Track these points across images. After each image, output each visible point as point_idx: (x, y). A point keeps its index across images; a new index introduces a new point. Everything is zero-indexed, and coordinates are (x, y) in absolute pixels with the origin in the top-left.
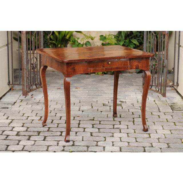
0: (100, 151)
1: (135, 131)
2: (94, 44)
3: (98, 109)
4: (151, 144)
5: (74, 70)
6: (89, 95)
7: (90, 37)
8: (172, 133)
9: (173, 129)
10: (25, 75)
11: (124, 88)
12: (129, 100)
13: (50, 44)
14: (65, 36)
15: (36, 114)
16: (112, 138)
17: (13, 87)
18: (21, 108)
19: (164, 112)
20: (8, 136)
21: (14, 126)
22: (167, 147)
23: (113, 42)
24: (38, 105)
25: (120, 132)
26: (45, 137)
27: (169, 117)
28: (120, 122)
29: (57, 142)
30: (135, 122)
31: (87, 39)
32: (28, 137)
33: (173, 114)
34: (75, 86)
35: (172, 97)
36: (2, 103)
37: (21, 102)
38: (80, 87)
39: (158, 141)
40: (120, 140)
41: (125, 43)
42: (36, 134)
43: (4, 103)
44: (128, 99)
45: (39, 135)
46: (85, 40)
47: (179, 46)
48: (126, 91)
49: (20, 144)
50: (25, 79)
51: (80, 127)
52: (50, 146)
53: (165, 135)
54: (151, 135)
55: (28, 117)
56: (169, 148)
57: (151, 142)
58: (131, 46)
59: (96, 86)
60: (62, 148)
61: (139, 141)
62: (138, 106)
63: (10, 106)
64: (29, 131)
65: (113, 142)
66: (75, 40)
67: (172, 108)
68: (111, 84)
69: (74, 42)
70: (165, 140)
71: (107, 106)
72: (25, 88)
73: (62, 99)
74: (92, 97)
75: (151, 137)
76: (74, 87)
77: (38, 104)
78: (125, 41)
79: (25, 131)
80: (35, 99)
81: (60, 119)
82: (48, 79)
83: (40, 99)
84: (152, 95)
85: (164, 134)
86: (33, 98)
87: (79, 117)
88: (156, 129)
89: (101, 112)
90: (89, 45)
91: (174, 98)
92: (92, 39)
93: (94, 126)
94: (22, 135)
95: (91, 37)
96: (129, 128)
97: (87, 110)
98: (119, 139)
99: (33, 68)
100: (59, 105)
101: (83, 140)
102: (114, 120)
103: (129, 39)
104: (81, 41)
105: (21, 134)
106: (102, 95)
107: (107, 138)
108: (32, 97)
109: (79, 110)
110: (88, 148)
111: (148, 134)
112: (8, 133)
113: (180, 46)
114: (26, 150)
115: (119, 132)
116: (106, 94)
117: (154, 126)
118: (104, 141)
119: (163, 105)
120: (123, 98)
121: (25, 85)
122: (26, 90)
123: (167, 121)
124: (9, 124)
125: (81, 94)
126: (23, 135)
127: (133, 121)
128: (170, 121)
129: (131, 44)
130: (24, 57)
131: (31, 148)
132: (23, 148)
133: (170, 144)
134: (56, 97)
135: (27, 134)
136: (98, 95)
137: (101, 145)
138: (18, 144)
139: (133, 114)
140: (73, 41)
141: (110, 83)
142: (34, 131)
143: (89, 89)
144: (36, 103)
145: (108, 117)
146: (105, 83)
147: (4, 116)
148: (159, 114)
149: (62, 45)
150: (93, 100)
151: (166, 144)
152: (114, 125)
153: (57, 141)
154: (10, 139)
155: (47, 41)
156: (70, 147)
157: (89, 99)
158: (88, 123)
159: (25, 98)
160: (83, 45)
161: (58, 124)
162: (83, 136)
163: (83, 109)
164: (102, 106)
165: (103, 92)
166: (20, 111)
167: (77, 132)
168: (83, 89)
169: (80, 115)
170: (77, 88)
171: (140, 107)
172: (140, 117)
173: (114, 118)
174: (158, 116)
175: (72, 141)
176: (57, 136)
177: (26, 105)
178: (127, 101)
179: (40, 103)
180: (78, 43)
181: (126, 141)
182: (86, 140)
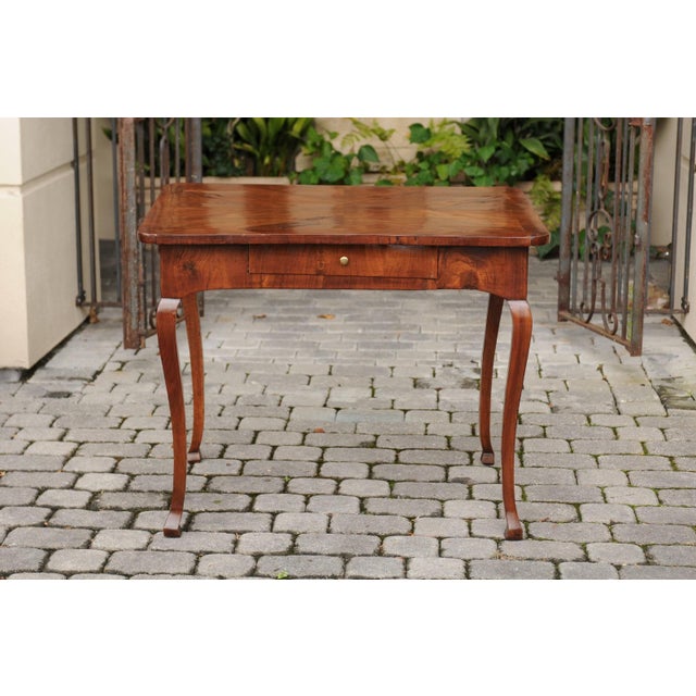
0: (390, 575)
1: (523, 492)
2: (390, 154)
3: (393, 401)
4: (584, 547)
6: (365, 345)
7: (374, 131)
8: (660, 502)
9: (667, 486)
10: (132, 275)
13: (235, 153)
14: (287, 126)
15: (166, 420)
16: (438, 520)
17: (97, 314)
18: (117, 396)
19: (635, 413)
20: (55, 509)
21: (84, 470)
22: (642, 559)
23: (456, 149)
25: (470, 497)
26: (191, 516)
27: (652, 435)
28: (470, 454)
29: (232, 536)
30: (525, 456)
31: (364, 137)
32: (129, 513)
33: (668, 422)
34: (318, 306)
35: (664, 355)
36: (50, 375)
37: (120, 370)
38: (336, 311)
39: (608, 536)
40: (466, 530)
41: (500, 152)
42: (159, 501)
43: (57, 375)
45: (168, 508)
46: (358, 140)
47: (693, 169)
49: (94, 544)
50: (134, 289)
51: (322, 473)
52: (207, 556)
53: (637, 510)
54: (583, 509)
55: (138, 431)
56: (648, 563)
57: (584, 541)
58: (519, 161)
59: (392, 309)
60: (251, 563)
61: (540, 536)
62: (541, 388)
63: (76, 387)
64: (135, 491)
65: (440, 539)
66: (322, 142)
67: (665, 396)
68: (445, 301)
69: (319, 147)
70: (637, 533)
71: (425, 390)
72: (134, 322)
73: (267, 360)
74: (377, 351)
75: (585, 518)
76: (315, 311)
78: (498, 144)
79: (120, 491)
81: (253, 442)
84: (592, 346)
85: (633, 507)
87: (321, 431)
88: (602, 484)
89: (405, 411)
90: (373, 161)
91: (670, 357)
92: (383, 137)
93: (375, 469)
94: (108, 505)
95: (380, 129)
96: (501, 479)
97: (354, 406)
98: (465, 524)
100: (253, 383)
101: (328, 532)
102: (449, 446)
103: (515, 135)
104: (343, 144)
105: (105, 501)
106: (412, 344)
107: (419, 522)
109: (325, 406)
110: (346, 563)
111: (574, 504)
112: (59, 497)
114: (117, 568)
115: (466, 496)
116: (428, 339)
117: (595, 471)
118: (406, 535)
119: (630, 385)
121: (134, 309)
122: (137, 329)
123: (646, 453)
124: (67, 459)
125: (338, 339)
126: (112, 509)
127: (519, 449)
128: (655, 452)
129: (521, 154)
130: (127, 209)
131: (136, 560)
132: (106, 562)
133: (654, 547)
134: (246, 352)
135: (127, 501)
136: (398, 346)
137: (395, 553)
138: (88, 545)
139: (520, 423)
141: (444, 297)
142: (154, 488)
143: (368, 320)
145: (429, 432)
147: (51, 426)
148: (616, 421)
149: (278, 159)
150: (378, 365)
151: (640, 550)
152: (447, 467)
153: (234, 532)
154: (60, 524)
155: (224, 143)
156: (280, 557)
157: (364, 358)
158: (355, 459)
159: (136, 357)
160: (348, 159)
161: (244, 462)
162: (329, 512)
163: (338, 400)
164: (411, 386)
165: (415, 332)
166: (111, 406)
167: (312, 495)
168: (345, 321)
169: (328, 424)
170: (323, 317)
171: (547, 393)
172: (545, 435)
173: (449, 438)
174: (611, 431)
175: (289, 532)
176: (237, 511)
177: (138, 381)
178: (498, 367)
179: (186, 375)
180: (333, 152)
181: (491, 535)
182: (339, 530)
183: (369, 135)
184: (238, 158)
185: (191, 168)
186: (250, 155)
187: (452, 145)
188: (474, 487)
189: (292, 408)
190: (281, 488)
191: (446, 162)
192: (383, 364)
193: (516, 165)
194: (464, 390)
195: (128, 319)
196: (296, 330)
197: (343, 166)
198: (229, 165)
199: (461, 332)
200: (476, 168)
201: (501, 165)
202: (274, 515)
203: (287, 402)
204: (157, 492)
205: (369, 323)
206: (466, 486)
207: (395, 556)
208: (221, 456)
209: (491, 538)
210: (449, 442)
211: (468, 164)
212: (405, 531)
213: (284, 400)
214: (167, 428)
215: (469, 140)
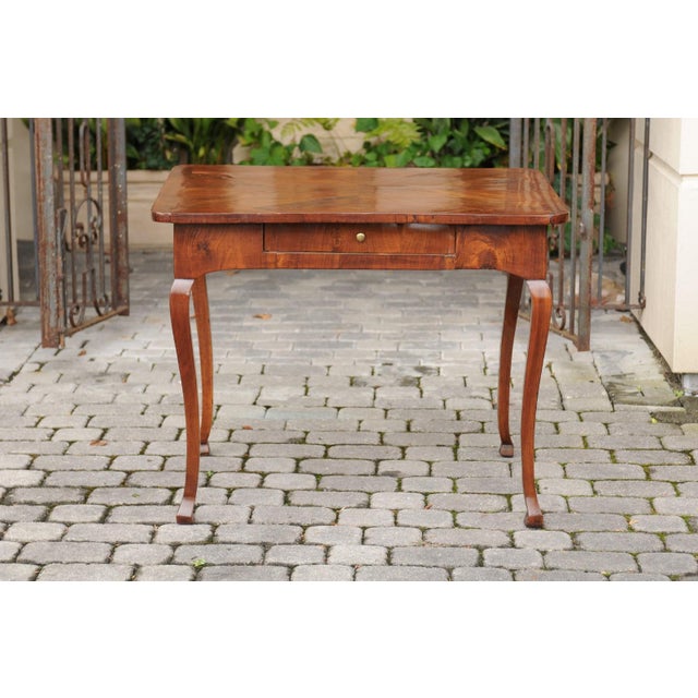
0: (311, 562)
1: (454, 484)
2: (335, 144)
3: (327, 399)
4: (511, 535)
5: (208, 252)
6: (301, 345)
7: (317, 120)
8: (595, 493)
9: (604, 477)
10: (50, 268)
11: (439, 316)
12: (453, 364)
13: (167, 144)
15: (85, 419)
16: (364, 511)
17: (15, 315)
18: (34, 397)
19: (580, 408)
22: (569, 546)
23: (405, 138)
24: (99, 385)
25: (399, 489)
26: (109, 509)
27: (594, 430)
28: (403, 449)
29: (150, 528)
30: (460, 450)
31: (306, 126)
32: (44, 507)
33: (613, 417)
34: (253, 306)
35: (618, 352)
37: (38, 370)
38: (273, 310)
40: (392, 520)
41: (452, 142)
42: (76, 496)
44: (448, 359)
45: (85, 502)
46: (299, 129)
47: (648, 155)
48: (446, 328)
49: (7, 535)
50: (52, 284)
51: (246, 468)
52: (123, 546)
53: (570, 500)
54: (514, 499)
55: (56, 430)
56: (574, 549)
57: (511, 529)
58: (475, 152)
59: (333, 308)
60: (168, 552)
61: (466, 525)
62: (481, 385)
64: (51, 487)
66: (261, 131)
67: (613, 393)
68: (391, 301)
69: (258, 137)
70: (567, 522)
71: (363, 388)
72: (53, 318)
74: (314, 350)
75: (515, 508)
76: (251, 311)
77: (99, 381)
78: (450, 133)
79: (35, 487)
80: (92, 360)
81: (177, 439)
82: (156, 281)
83: (113, 358)
85: (566, 497)
86: (86, 357)
87: (248, 428)
88: (537, 476)
89: (339, 409)
90: (315, 151)
91: (624, 353)
92: (327, 126)
93: (302, 464)
94: (22, 500)
95: (323, 118)
96: (433, 473)
97: (285, 404)
98: (391, 514)
99: (84, 240)
101: (250, 522)
102: (382, 441)
103: (470, 123)
104: (283, 133)
105: (20, 496)
106: (352, 343)
107: (344, 514)
108: (81, 350)
109: (255, 404)
110: (266, 551)
111: (506, 495)
113: (652, 154)
114: (30, 558)
115: (395, 488)
116: (369, 338)
118: (330, 525)
119: (578, 381)
120: (430, 355)
121: (53, 305)
122: (57, 327)
123: (586, 446)
125: (274, 339)
126: (26, 503)
127: (453, 444)
128: (596, 446)
129: (476, 143)
130: (44, 199)
131: (49, 551)
132: (19, 552)
133: (582, 534)
135: (41, 496)
136: (337, 345)
137: (317, 542)
138: (1, 537)
139: (458, 419)
140: (252, 135)
141: (391, 297)
142: (70, 484)
143: (307, 319)
144: (94, 376)
145: (362, 429)
146: (369, 296)
148: (559, 416)
149: (213, 151)
150: (314, 364)
151: (568, 537)
152: (377, 462)
153: (152, 524)
155: (154, 133)
156: (199, 547)
157: (300, 358)
158: (282, 454)
159: (56, 358)
160: (289, 150)
161: (165, 458)
162: (253, 504)
163: (269, 398)
164: (347, 385)
165: (355, 331)
166: (29, 406)
167: (234, 489)
168: (283, 320)
169: (256, 422)
170: (258, 317)
171: (491, 390)
172: (483, 431)
173: (382, 434)
174: (553, 427)
176: (156, 504)
177: (57, 382)
178: (442, 365)
179: (109, 375)
180: (273, 142)
181: (417, 524)
182: (261, 521)
183: (312, 124)
184: (171, 150)
185: (115, 157)
186: (183, 146)
187: (401, 134)
188: (404, 480)
189: (219, 407)
190: (203, 482)
191: (396, 152)
192: (320, 363)
193: (470, 155)
194: (402, 388)
195: (46, 316)
196: (228, 330)
197: (283, 157)
198: (160, 157)
199: (405, 331)
200: (426, 158)
201: (454, 155)
202: (194, 507)
203: (215, 400)
204: (74, 487)
205: (308, 323)
206: (396, 479)
207: (317, 545)
208: (142, 453)
209: (417, 527)
210: (381, 438)
211: (418, 154)
212: (329, 522)
214: (86, 426)
215: (419, 128)
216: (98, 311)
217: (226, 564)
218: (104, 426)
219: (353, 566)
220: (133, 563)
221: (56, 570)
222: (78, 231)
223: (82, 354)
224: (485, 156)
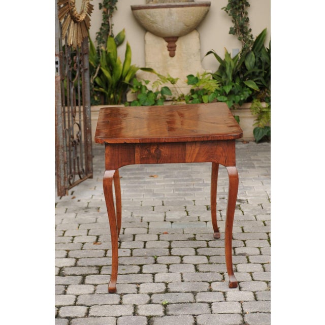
0: (219, 300)
2: (176, 91)
3: (199, 217)
6: (177, 190)
7: (168, 79)
10: (61, 158)
12: (253, 198)
13: (95, 93)
14: (122, 78)
15: (86, 231)
18: (58, 221)
23: (212, 87)
24: (87, 214)
25: (249, 262)
29: (135, 286)
31: (164, 83)
32: (81, 277)
34: (148, 171)
38: (158, 173)
40: (251, 278)
41: (234, 88)
42: (94, 271)
44: (250, 195)
45: (99, 273)
46: (161, 84)
48: (243, 179)
49: (67, 292)
50: (62, 165)
51: (172, 254)
52: (125, 296)
55: (74, 237)
58: (244, 92)
59: (187, 171)
60: (148, 298)
64: (81, 266)
65: (239, 283)
66: (141, 86)
69: (140, 89)
72: (62, 182)
73: (129, 199)
74: (184, 192)
76: (147, 173)
77: (86, 212)
78: (233, 84)
79: (73, 266)
80: (79, 201)
81: (134, 240)
83: (89, 199)
86: (76, 200)
87: (166, 233)
89: (206, 222)
90: (168, 95)
93: (198, 250)
94: (69, 273)
95: (171, 78)
96: (262, 253)
97: (180, 220)
98: (249, 275)
99: (74, 143)
100: (125, 211)
101: (182, 281)
103: (240, 79)
104: (153, 86)
105: (67, 271)
106: (201, 189)
107: (226, 275)
108: (72, 196)
109: (165, 221)
110: (195, 296)
114: (82, 303)
115: (246, 261)
116: (209, 185)
120: (241, 194)
121: (63, 176)
122: (64, 186)
125: (163, 187)
126: (71, 275)
127: (267, 238)
129: (245, 89)
131: (91, 299)
132: (76, 301)
135: (77, 271)
136: (194, 189)
137: (218, 290)
138: (65, 293)
139: (265, 225)
140: (137, 87)
142: (90, 264)
143: (176, 177)
144: (83, 209)
150: (186, 199)
152: (234, 248)
153: (136, 284)
156: (162, 294)
157: (179, 197)
158: (187, 246)
159: (61, 200)
160: (156, 94)
161: (132, 250)
162: (181, 272)
163: (171, 218)
164: (206, 210)
165: (200, 182)
166: (56, 226)
167: (170, 265)
168: (164, 178)
169: (169, 230)
170: (152, 176)
175: (163, 282)
176: (135, 273)
177: (66, 212)
178: (248, 198)
179: (90, 208)
180: (147, 91)
181: (264, 280)
182: (188, 281)
183: (167, 82)
184: (97, 96)
185: (85, 103)
186: (102, 93)
187: (210, 85)
188: (250, 257)
189: (148, 223)
190: (153, 261)
191: (207, 94)
192: (189, 199)
193: (243, 94)
195: (59, 181)
196: (139, 183)
197: (154, 98)
198: (92, 99)
199: (225, 182)
200: (223, 97)
201: (235, 95)
202: (154, 274)
203: (145, 219)
204: (92, 266)
205: (177, 179)
206: (245, 257)
207: (218, 291)
208: (119, 248)
209: (264, 281)
211: (219, 95)
212: (221, 280)
213: (143, 219)
214: (88, 235)
215: (218, 82)
216: (80, 177)
217: (178, 303)
218: (97, 235)
219: (239, 302)
220: (133, 304)
221: (97, 309)
222: (72, 139)
223: (74, 198)
224: (249, 94)
